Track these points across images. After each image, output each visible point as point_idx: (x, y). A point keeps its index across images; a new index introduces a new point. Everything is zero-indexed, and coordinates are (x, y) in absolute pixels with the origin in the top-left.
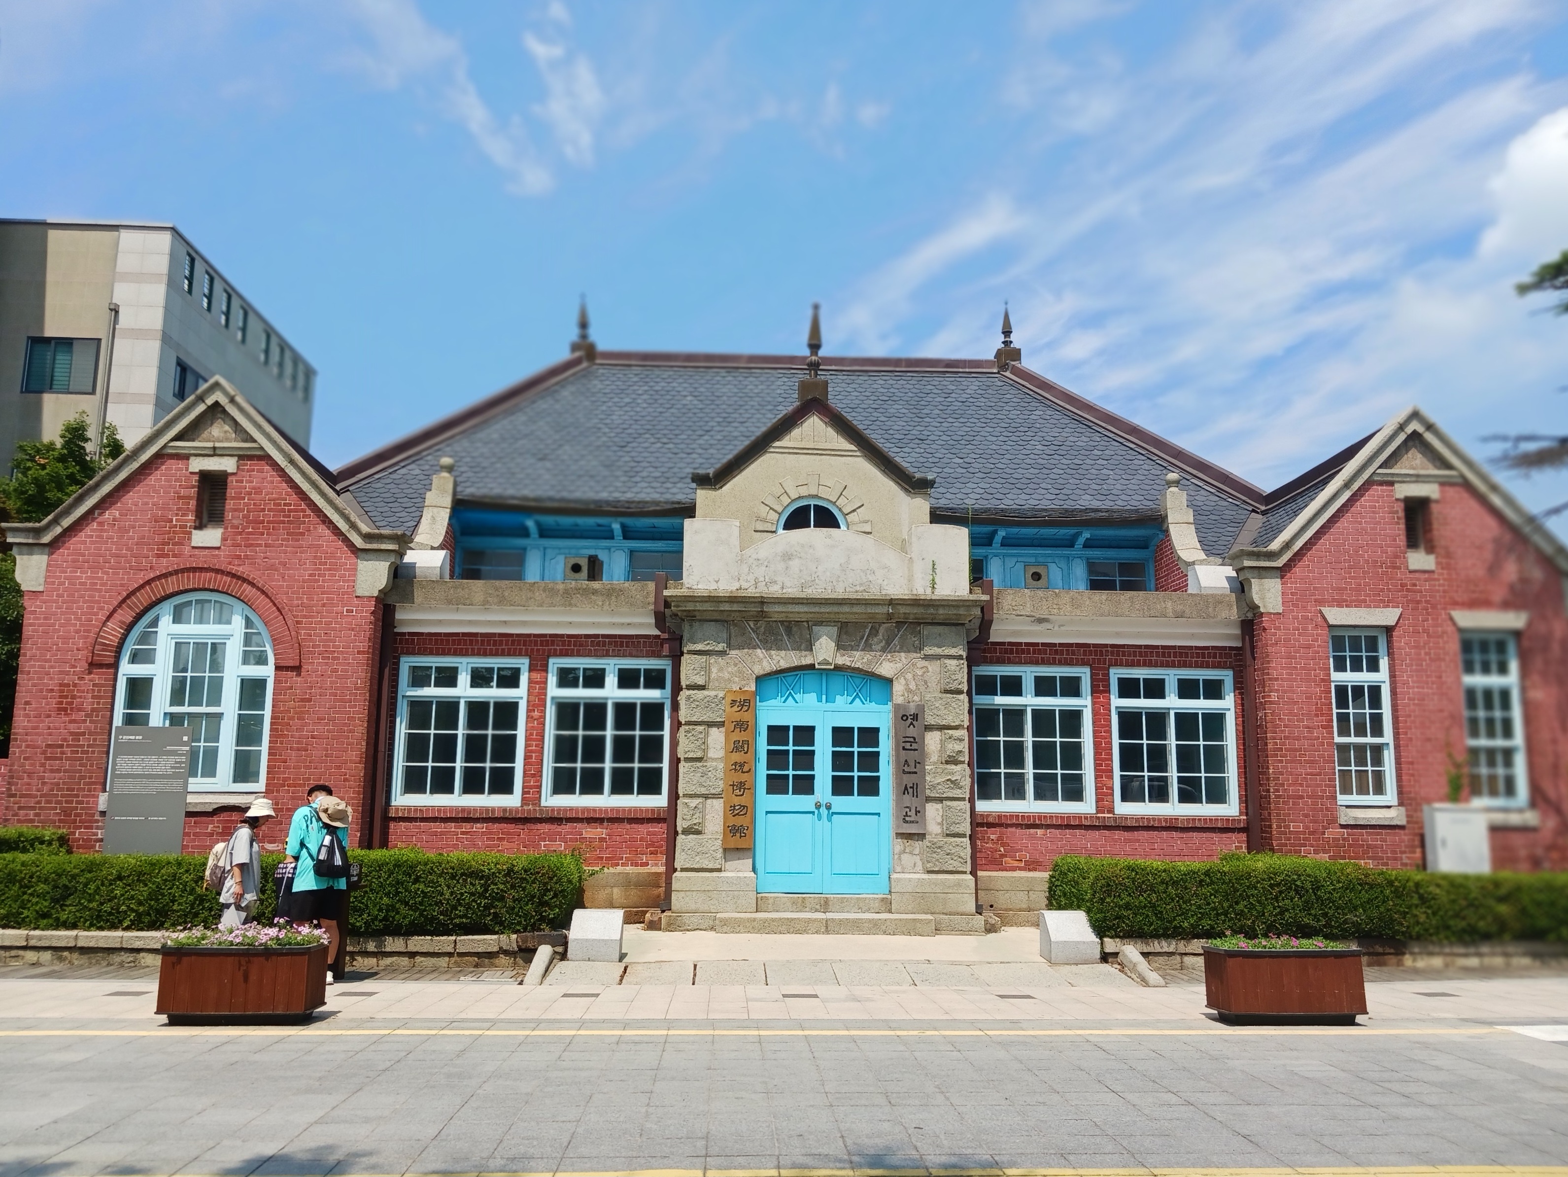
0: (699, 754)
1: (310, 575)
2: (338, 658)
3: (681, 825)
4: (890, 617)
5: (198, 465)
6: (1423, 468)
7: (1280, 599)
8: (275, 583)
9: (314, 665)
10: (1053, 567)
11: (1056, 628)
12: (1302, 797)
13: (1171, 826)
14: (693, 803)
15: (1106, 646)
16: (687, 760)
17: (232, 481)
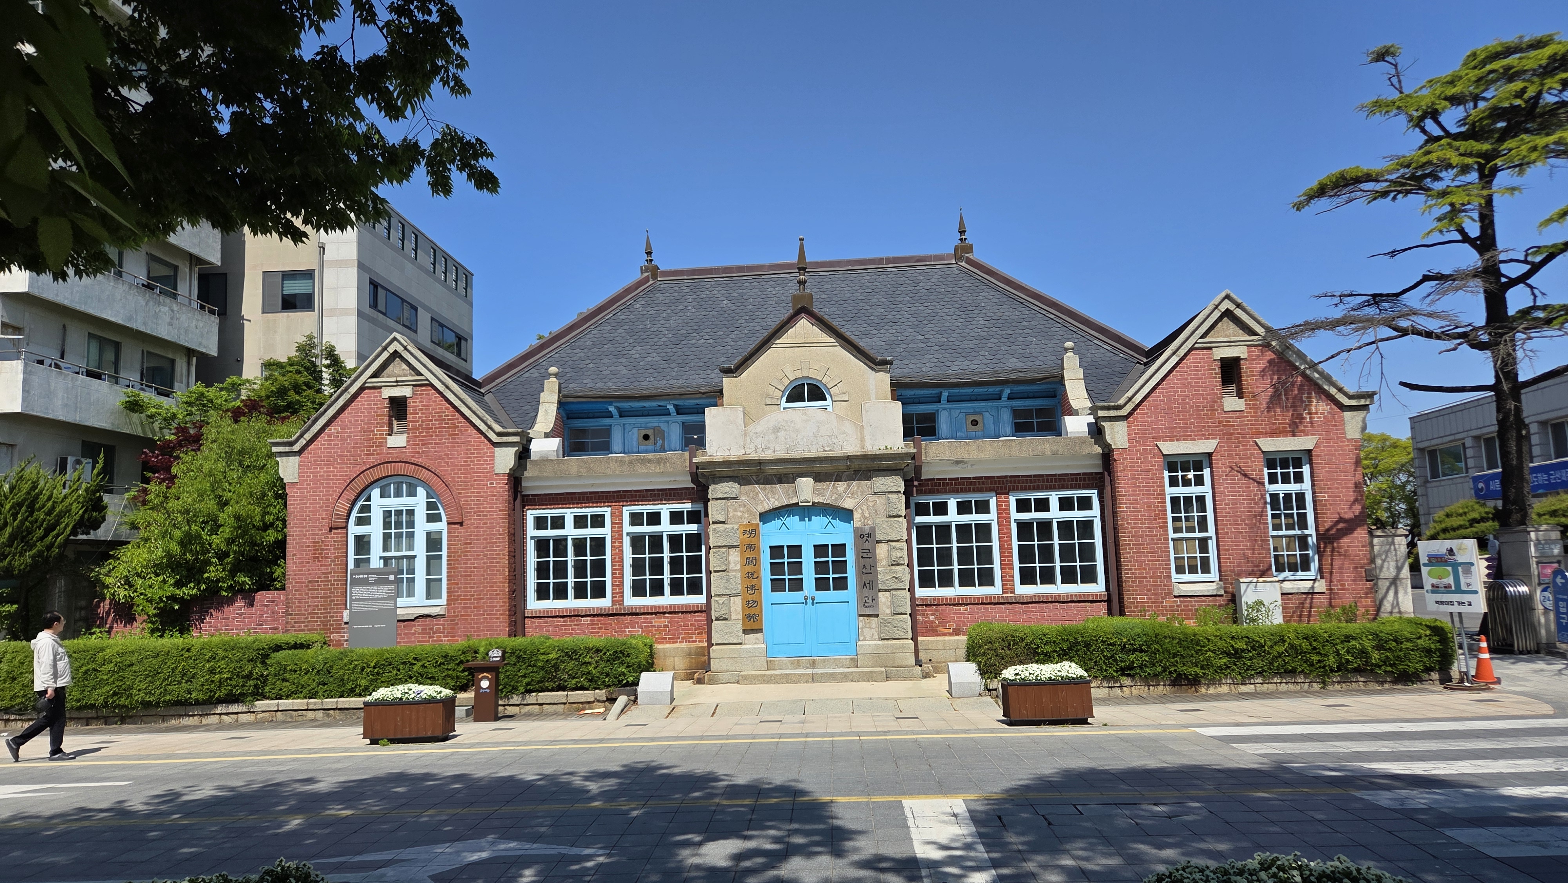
0: (723, 568)
1: (465, 461)
2: (486, 515)
3: (714, 615)
4: (849, 468)
5: (387, 393)
6: (1235, 336)
7: (1126, 438)
8: (444, 469)
9: (471, 520)
10: (987, 415)
11: (969, 467)
12: (1146, 577)
13: (1056, 600)
14: (721, 600)
15: (1006, 477)
16: (715, 571)
17: (410, 402)
